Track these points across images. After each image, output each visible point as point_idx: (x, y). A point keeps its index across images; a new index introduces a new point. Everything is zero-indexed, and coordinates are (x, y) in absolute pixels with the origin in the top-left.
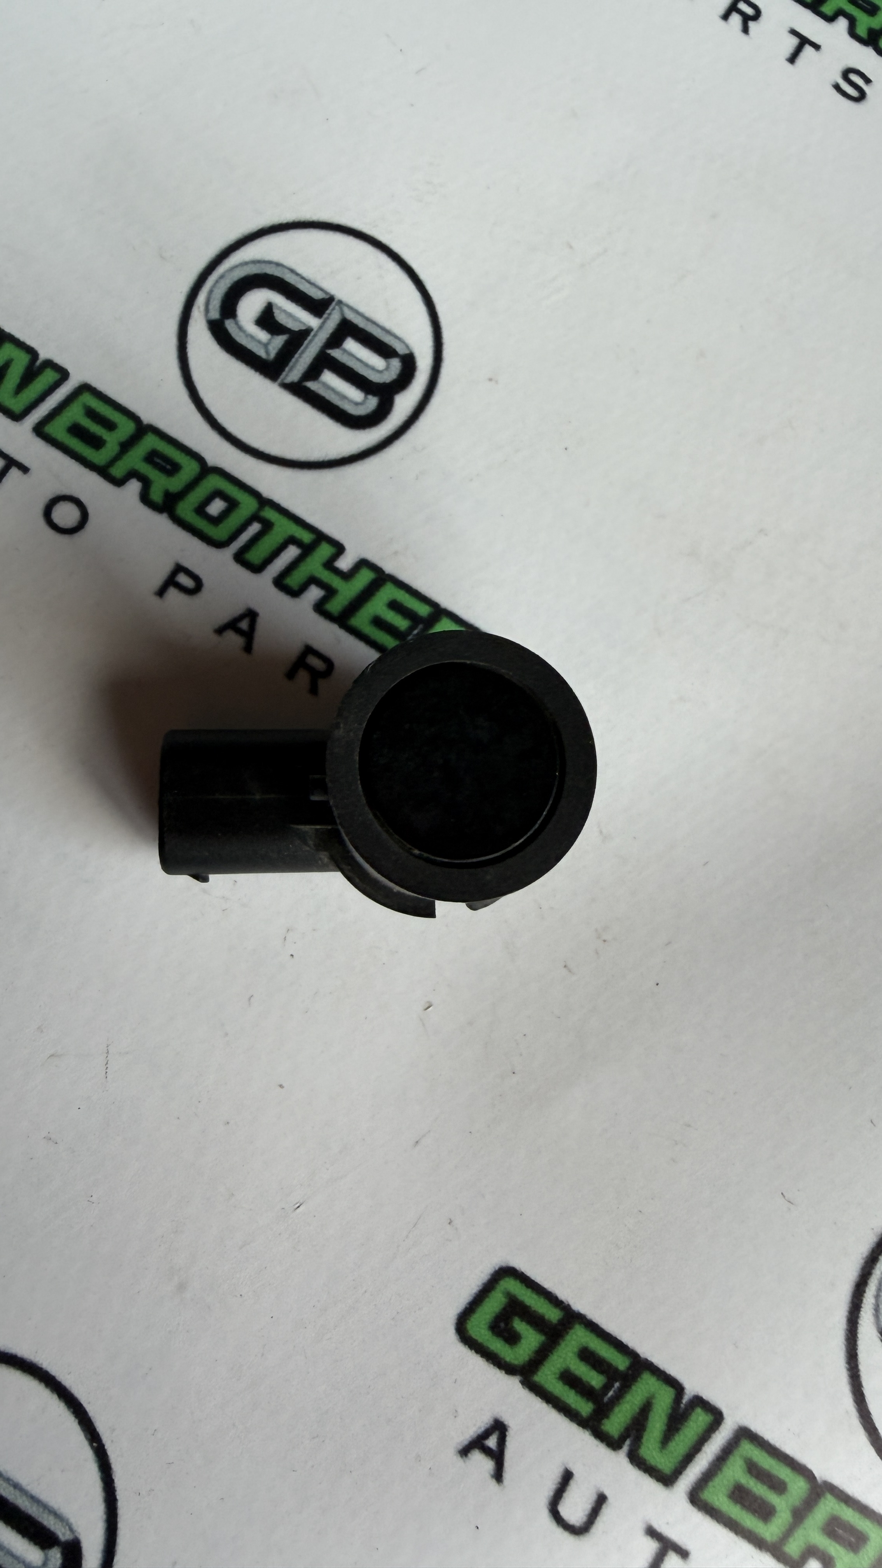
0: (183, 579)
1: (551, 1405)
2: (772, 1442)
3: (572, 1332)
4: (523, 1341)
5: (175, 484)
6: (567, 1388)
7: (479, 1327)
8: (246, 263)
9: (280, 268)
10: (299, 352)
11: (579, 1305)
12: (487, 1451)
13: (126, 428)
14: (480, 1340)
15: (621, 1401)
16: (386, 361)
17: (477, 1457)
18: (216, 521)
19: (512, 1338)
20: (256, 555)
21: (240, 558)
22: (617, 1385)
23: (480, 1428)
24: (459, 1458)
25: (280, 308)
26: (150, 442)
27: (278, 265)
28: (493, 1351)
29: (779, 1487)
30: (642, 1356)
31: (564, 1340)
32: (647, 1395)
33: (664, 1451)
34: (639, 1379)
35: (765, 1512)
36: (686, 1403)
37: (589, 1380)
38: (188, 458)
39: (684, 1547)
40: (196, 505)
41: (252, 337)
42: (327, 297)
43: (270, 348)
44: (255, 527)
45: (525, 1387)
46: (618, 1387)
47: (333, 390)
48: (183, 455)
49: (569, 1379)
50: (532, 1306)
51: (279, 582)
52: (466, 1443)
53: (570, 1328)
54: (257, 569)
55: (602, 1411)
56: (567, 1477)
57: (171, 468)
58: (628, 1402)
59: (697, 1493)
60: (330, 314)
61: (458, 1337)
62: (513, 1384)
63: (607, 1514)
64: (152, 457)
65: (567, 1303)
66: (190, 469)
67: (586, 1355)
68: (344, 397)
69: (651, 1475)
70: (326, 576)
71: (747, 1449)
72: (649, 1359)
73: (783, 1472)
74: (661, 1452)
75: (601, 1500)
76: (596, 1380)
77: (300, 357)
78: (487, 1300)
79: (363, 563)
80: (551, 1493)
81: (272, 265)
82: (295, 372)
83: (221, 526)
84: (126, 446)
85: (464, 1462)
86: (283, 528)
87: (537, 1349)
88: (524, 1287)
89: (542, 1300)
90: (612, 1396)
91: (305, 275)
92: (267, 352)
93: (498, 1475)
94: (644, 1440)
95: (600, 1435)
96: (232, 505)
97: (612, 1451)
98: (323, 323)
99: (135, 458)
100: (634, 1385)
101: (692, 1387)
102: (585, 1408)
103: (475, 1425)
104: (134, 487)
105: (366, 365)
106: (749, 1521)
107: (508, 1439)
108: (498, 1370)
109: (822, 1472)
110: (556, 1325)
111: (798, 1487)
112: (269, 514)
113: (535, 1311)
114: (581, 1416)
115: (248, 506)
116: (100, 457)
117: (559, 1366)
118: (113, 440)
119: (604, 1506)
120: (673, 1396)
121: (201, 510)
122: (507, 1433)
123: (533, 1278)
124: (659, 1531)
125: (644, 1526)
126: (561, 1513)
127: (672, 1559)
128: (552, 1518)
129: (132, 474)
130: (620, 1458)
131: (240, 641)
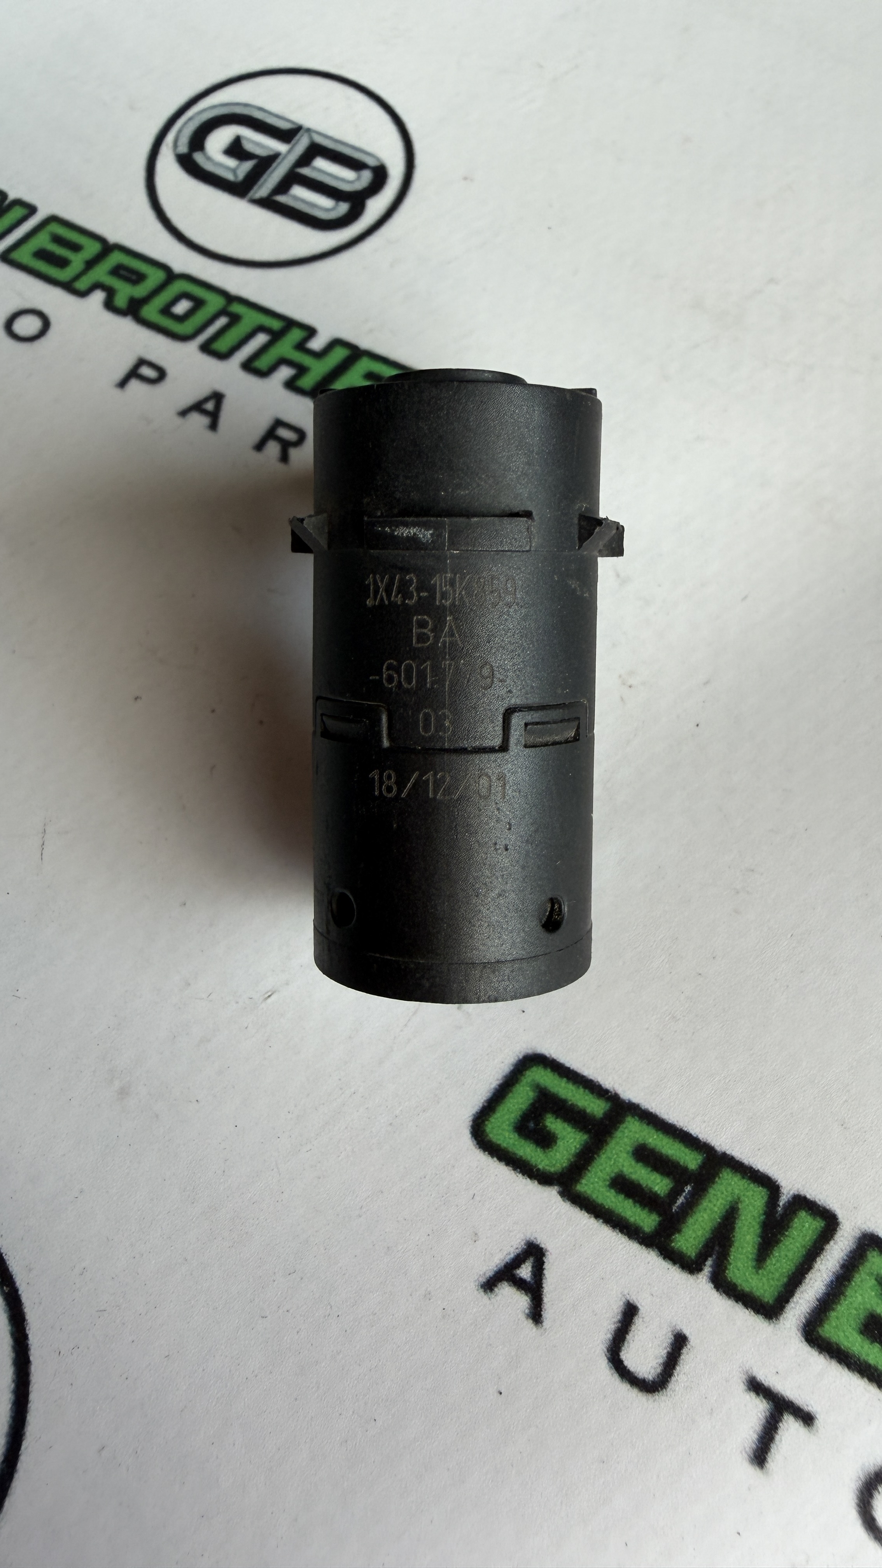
0: (146, 371)
1: (601, 1220)
3: (622, 1127)
4: (560, 1143)
5: (140, 291)
6: (621, 1197)
7: (501, 1129)
8: (214, 107)
9: (247, 108)
10: (268, 172)
11: (629, 1093)
12: (520, 1284)
13: (92, 248)
14: (504, 1145)
15: (696, 1209)
16: (358, 173)
17: (506, 1291)
18: (181, 319)
19: (545, 1140)
20: (222, 345)
21: (206, 348)
22: (688, 1188)
23: (509, 1254)
24: (481, 1291)
25: (248, 140)
26: (116, 258)
27: (246, 105)
28: (521, 1157)
31: (611, 1137)
32: (729, 1199)
33: (760, 1271)
34: (717, 1179)
36: (783, 1205)
37: (650, 1184)
38: (154, 268)
39: (805, 1408)
40: (161, 307)
41: (220, 165)
42: (297, 126)
43: (238, 171)
44: (222, 321)
45: (565, 1199)
46: (689, 1191)
47: (303, 201)
48: (148, 266)
49: (622, 1185)
50: (569, 1098)
51: (247, 366)
52: (490, 1274)
53: (621, 1122)
54: (223, 356)
55: (671, 1221)
56: (630, 1312)
57: (137, 278)
58: (705, 1210)
59: (814, 1328)
60: (299, 140)
61: (475, 1142)
62: (551, 1195)
63: (689, 1362)
64: (118, 271)
65: (613, 1092)
66: (155, 277)
67: (644, 1154)
68: (314, 206)
69: (746, 1306)
70: (297, 356)
71: (877, 1263)
72: (728, 1152)
74: (757, 1273)
75: (679, 1341)
76: (659, 1184)
77: (269, 176)
78: (510, 1095)
79: (336, 343)
80: (609, 1336)
81: (239, 106)
82: (263, 190)
83: (186, 322)
84: (90, 264)
85: (490, 1298)
86: (251, 319)
87: (578, 1151)
88: (556, 1077)
89: (581, 1090)
90: (682, 1203)
91: (273, 111)
92: (235, 176)
93: (536, 1315)
94: (731, 1258)
95: (672, 1256)
96: (198, 303)
97: (689, 1276)
98: (292, 148)
99: (100, 273)
100: (711, 1187)
101: (790, 1186)
102: (648, 1221)
103: (503, 1248)
104: (98, 297)
105: (335, 177)
107: (546, 1266)
108: (528, 1179)
110: (602, 1120)
112: (236, 308)
113: (572, 1105)
114: (644, 1232)
115: (214, 303)
116: (64, 275)
117: (608, 1170)
118: (77, 261)
119: (684, 1351)
120: (766, 1198)
121: (166, 311)
122: (545, 1259)
123: (567, 1065)
124: (766, 1384)
125: (744, 1377)
126: (626, 1363)
127: (790, 1426)
128: (613, 1371)
129: (97, 286)
130: (701, 1284)
131: (205, 420)
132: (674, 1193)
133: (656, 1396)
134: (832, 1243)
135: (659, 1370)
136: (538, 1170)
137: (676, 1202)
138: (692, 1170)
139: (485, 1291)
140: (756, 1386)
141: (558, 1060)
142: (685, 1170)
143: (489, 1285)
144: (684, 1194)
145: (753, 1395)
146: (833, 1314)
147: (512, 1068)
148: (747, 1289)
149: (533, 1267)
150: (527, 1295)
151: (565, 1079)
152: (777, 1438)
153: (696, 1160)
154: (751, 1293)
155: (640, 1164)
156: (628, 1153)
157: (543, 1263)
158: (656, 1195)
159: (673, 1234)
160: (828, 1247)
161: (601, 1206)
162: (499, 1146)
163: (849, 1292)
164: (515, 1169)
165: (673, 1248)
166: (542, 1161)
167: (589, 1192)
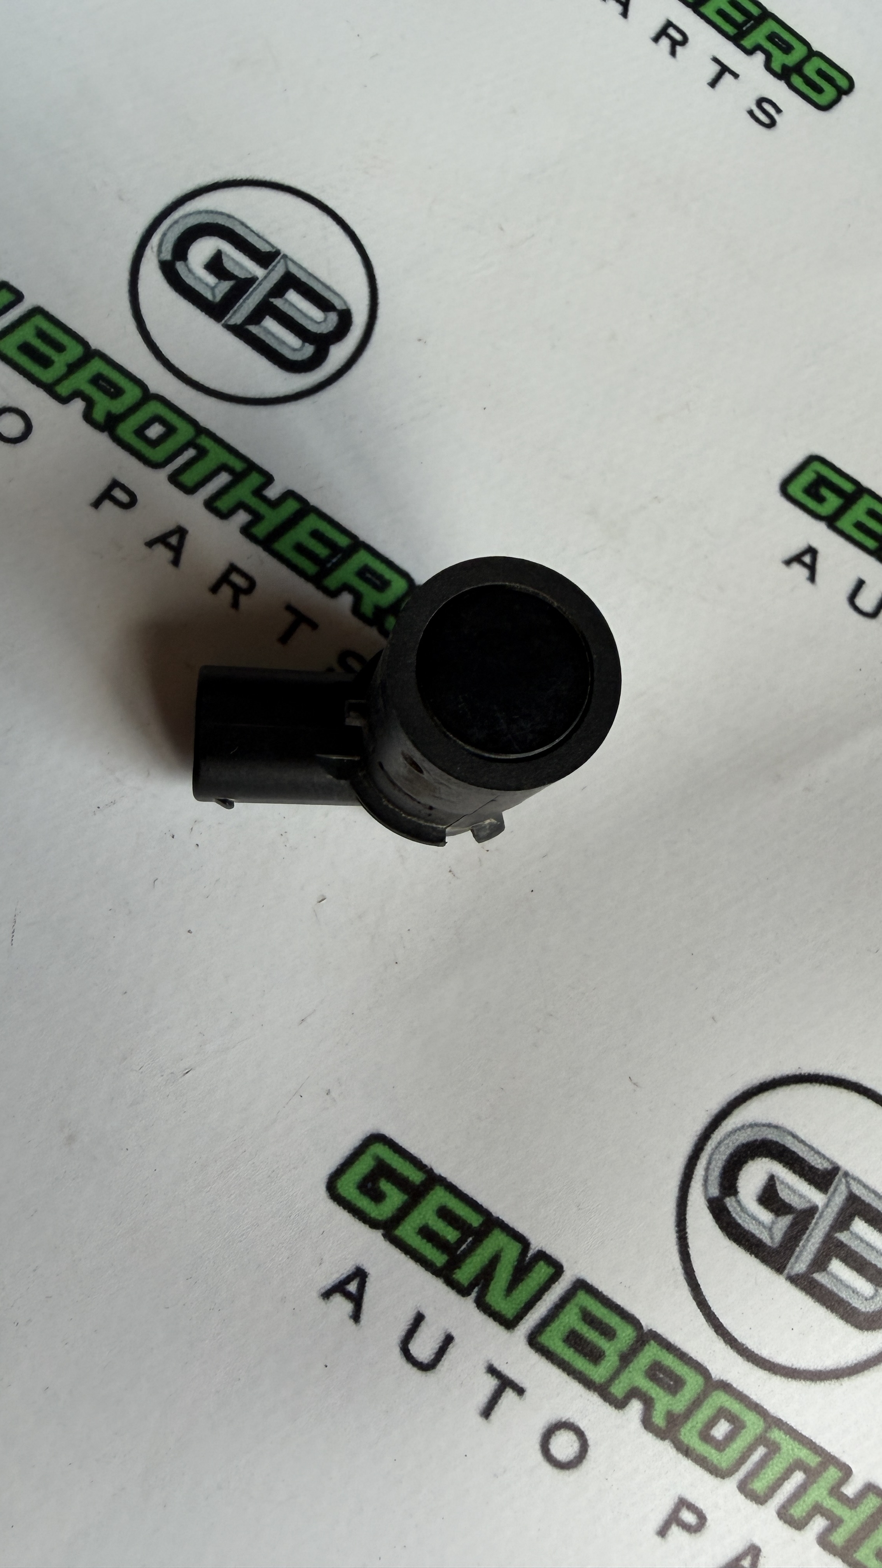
0: (118, 494)
1: (409, 1256)
2: (605, 1293)
3: (432, 1192)
4: (387, 1200)
5: (118, 406)
6: (425, 1241)
7: (348, 1187)
8: (200, 212)
9: (231, 220)
10: (244, 297)
11: (440, 1170)
12: (348, 1295)
13: (74, 351)
14: (349, 1198)
15: (473, 1254)
16: (325, 314)
17: (338, 1300)
18: (154, 443)
19: (378, 1197)
20: (189, 478)
21: (174, 479)
22: (470, 1239)
23: (342, 1274)
24: (321, 1300)
25: (228, 256)
26: (96, 366)
27: (229, 216)
28: (359, 1208)
29: (608, 1333)
30: (494, 1214)
31: (424, 1200)
32: (496, 1249)
33: (508, 1298)
34: (490, 1235)
35: (595, 1356)
36: (531, 1256)
37: (445, 1234)
38: (132, 383)
39: (521, 1385)
40: (136, 427)
41: (200, 280)
42: (274, 250)
43: (217, 291)
44: (191, 453)
45: (386, 1239)
46: (470, 1241)
47: (273, 335)
48: (127, 380)
49: (427, 1233)
50: (398, 1168)
51: (210, 504)
52: (329, 1287)
53: (432, 1189)
54: (190, 490)
55: (455, 1260)
56: (419, 1318)
57: (115, 392)
58: (479, 1255)
59: (535, 1337)
60: (275, 266)
61: (328, 1194)
62: (377, 1236)
63: (452, 1353)
64: (97, 380)
65: (429, 1167)
66: (132, 394)
67: (444, 1213)
68: (283, 343)
69: (495, 1319)
70: (254, 502)
71: (583, 1298)
72: (500, 1218)
73: (613, 1320)
74: (506, 1298)
75: (449, 1339)
76: (451, 1235)
77: (244, 301)
78: (357, 1162)
79: (290, 494)
80: (403, 1333)
81: (223, 216)
82: (238, 316)
83: (158, 448)
84: (73, 368)
85: (326, 1304)
86: (217, 456)
87: (399, 1207)
88: (391, 1152)
89: (408, 1163)
90: (464, 1248)
91: (254, 229)
92: (214, 295)
93: (356, 1316)
94: (491, 1288)
95: (452, 1284)
96: (170, 430)
97: (462, 1297)
98: (269, 273)
99: (81, 380)
100: (485, 1240)
101: (537, 1243)
102: (439, 1259)
103: (338, 1272)
104: (78, 405)
105: (305, 315)
106: (580, 1363)
107: (367, 1284)
108: (363, 1224)
109: (647, 1322)
110: (419, 1186)
111: (626, 1335)
112: (204, 441)
113: (400, 1174)
114: (436, 1266)
115: (185, 432)
116: (47, 375)
117: (418, 1221)
118: (60, 362)
119: (451, 1345)
120: (520, 1251)
121: (140, 432)
122: (367, 1279)
123: (400, 1144)
124: (499, 1369)
125: (486, 1365)
126: (411, 1352)
127: (509, 1395)
128: (403, 1356)
129: (77, 394)
130: (468, 1304)
131: (169, 555)
132: (460, 1242)
133: (429, 1373)
134: (557, 1283)
135: (432, 1357)
136: (370, 1218)
137: (460, 1248)
138: (477, 1227)
139: (324, 1299)
140: (492, 1370)
141: (394, 1140)
142: (470, 1226)
143: (327, 1295)
144: (466, 1243)
145: (490, 1375)
146: (549, 1329)
147: (361, 1142)
148: (497, 1309)
149: (359, 1284)
150: (352, 1302)
151: (397, 1155)
152: (500, 1402)
153: (478, 1220)
154: (500, 1311)
155: (440, 1220)
156: (433, 1211)
157: (365, 1282)
158: (448, 1241)
159: (455, 1269)
160: (553, 1286)
161: (410, 1246)
162: (344, 1198)
163: (561, 1316)
164: (354, 1216)
165: (454, 1278)
166: (374, 1211)
167: (403, 1236)
